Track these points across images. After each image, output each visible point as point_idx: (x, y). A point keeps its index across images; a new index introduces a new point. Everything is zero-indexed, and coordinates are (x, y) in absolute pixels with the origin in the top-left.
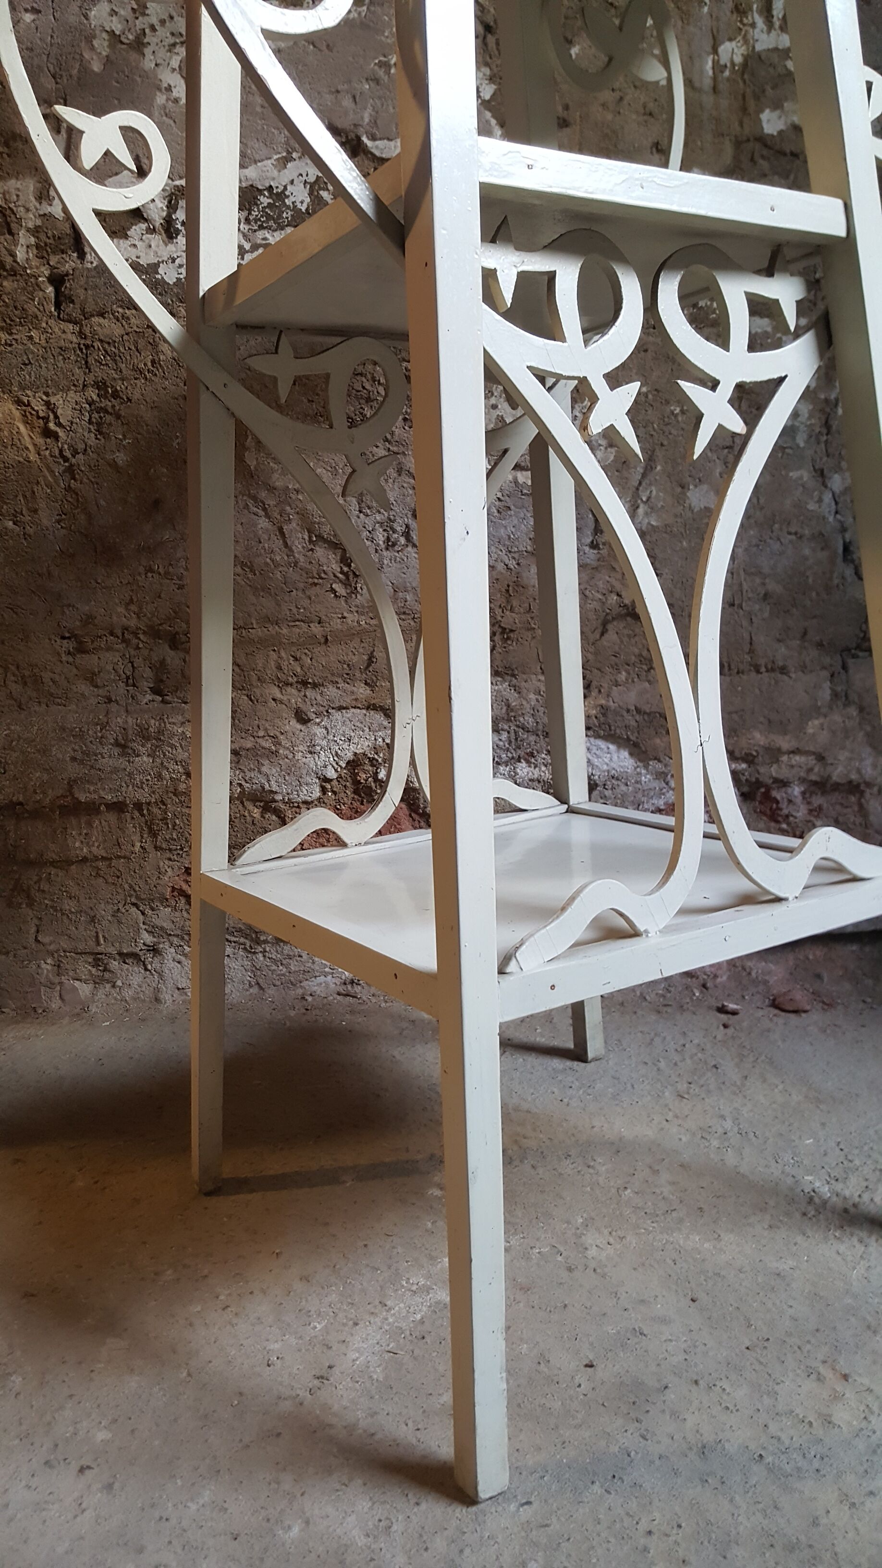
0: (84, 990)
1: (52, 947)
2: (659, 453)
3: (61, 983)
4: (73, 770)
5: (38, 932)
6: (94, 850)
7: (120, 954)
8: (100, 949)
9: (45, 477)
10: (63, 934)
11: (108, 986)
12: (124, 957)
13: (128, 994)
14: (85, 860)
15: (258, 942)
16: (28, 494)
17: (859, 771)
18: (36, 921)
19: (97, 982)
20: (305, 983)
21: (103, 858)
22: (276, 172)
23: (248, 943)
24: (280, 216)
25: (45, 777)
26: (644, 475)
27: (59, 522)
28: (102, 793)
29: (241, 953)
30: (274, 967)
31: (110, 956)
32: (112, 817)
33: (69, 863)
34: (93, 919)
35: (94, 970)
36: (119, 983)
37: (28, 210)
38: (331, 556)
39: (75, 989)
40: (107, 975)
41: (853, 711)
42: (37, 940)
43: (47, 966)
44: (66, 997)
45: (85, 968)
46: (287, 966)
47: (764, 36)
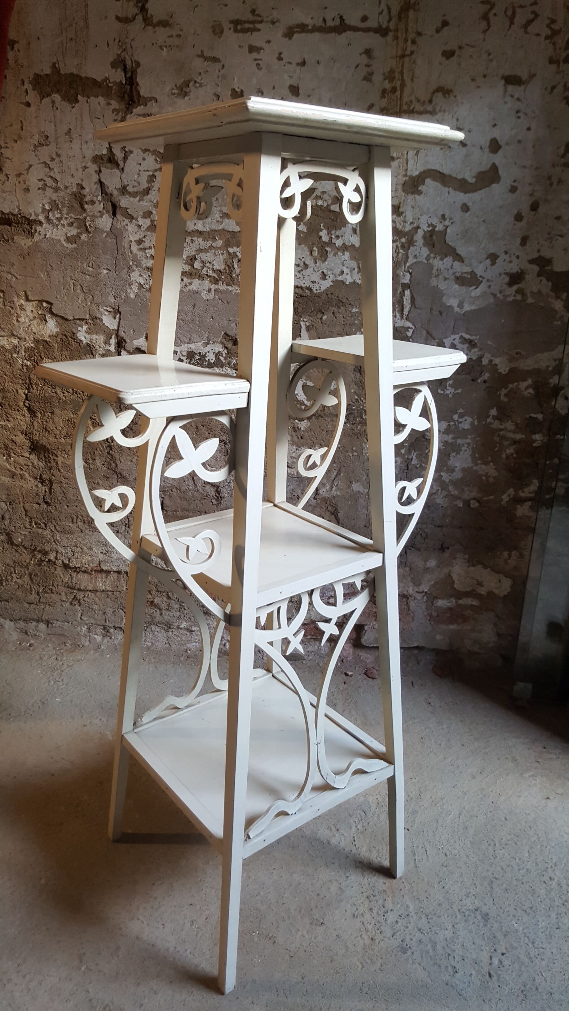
0: (99, 638)
1: (87, 622)
2: (343, 469)
3: (90, 636)
4: (101, 557)
5: (82, 615)
6: (107, 588)
7: (114, 627)
8: (107, 624)
9: (100, 448)
10: (92, 617)
11: (108, 638)
12: (115, 628)
13: (116, 642)
14: (103, 591)
15: (170, 628)
16: (92, 453)
17: (407, 591)
18: (81, 611)
19: (104, 636)
20: (187, 645)
21: (110, 591)
22: (202, 348)
23: (166, 628)
24: (203, 363)
25: (90, 558)
26: (336, 476)
27: (103, 465)
28: (112, 567)
29: (163, 631)
30: (175, 638)
31: (110, 627)
32: (115, 575)
33: (97, 591)
34: (104, 613)
35: (103, 631)
36: (113, 638)
37: (100, 347)
38: (212, 489)
39: (95, 638)
40: (108, 634)
41: (408, 569)
42: (81, 618)
43: (84, 629)
44: (92, 641)
45: (100, 630)
46: (181, 638)
47: (399, 321)
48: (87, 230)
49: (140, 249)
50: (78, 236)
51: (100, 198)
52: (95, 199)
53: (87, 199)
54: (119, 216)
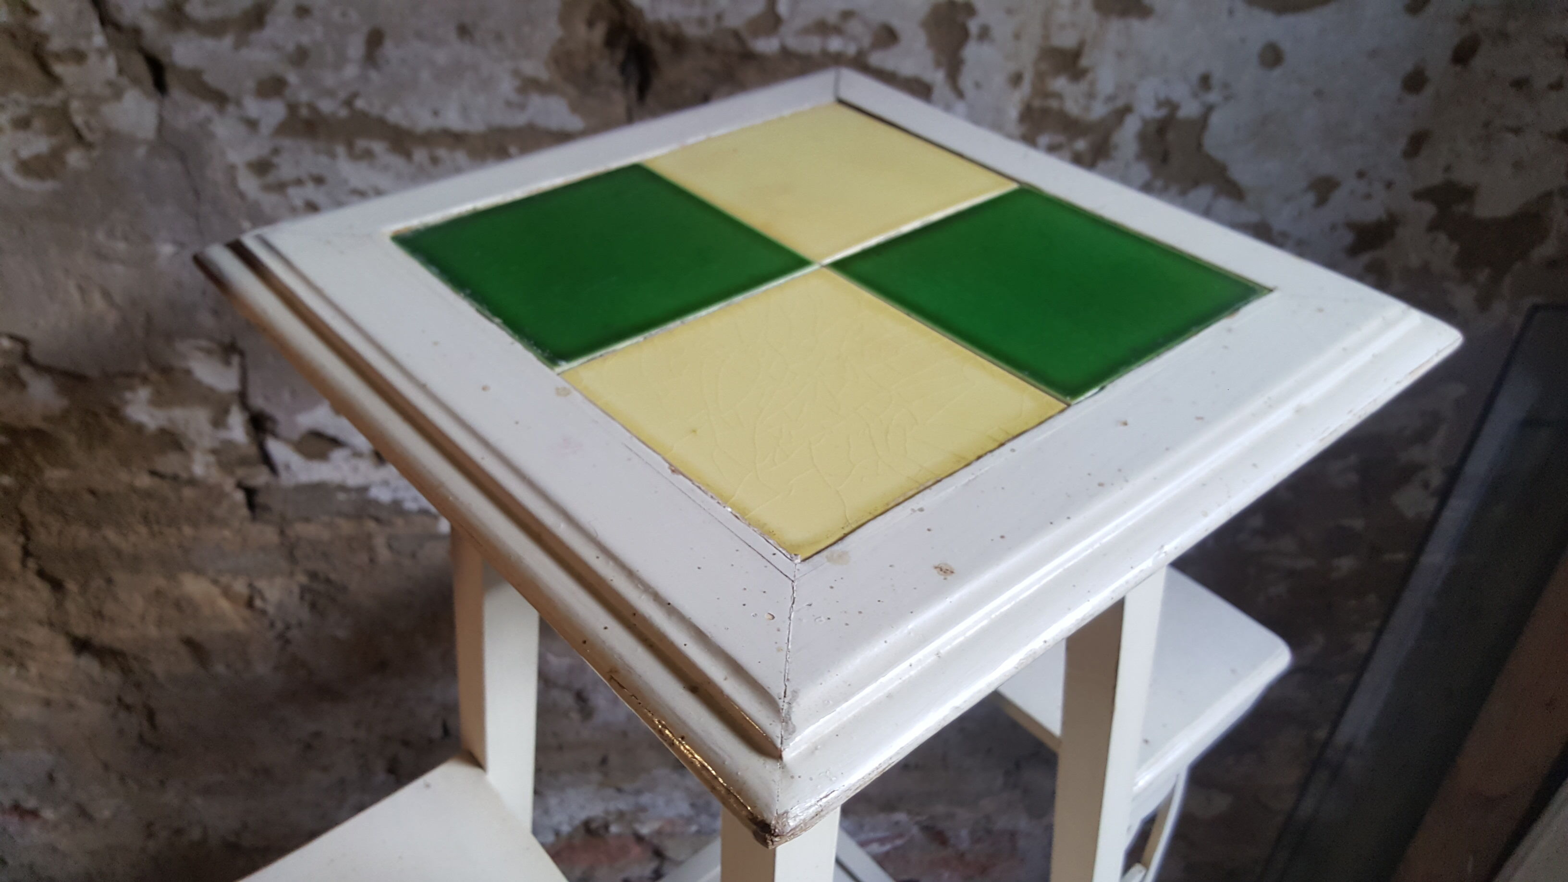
37: (202, 434)
48: (79, 137)
49: (268, 188)
50: (57, 155)
51: (99, 40)
52: (82, 45)
53: (56, 44)
54: (177, 93)
